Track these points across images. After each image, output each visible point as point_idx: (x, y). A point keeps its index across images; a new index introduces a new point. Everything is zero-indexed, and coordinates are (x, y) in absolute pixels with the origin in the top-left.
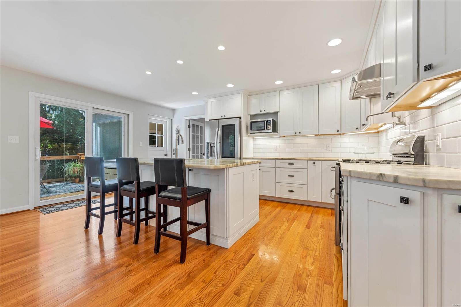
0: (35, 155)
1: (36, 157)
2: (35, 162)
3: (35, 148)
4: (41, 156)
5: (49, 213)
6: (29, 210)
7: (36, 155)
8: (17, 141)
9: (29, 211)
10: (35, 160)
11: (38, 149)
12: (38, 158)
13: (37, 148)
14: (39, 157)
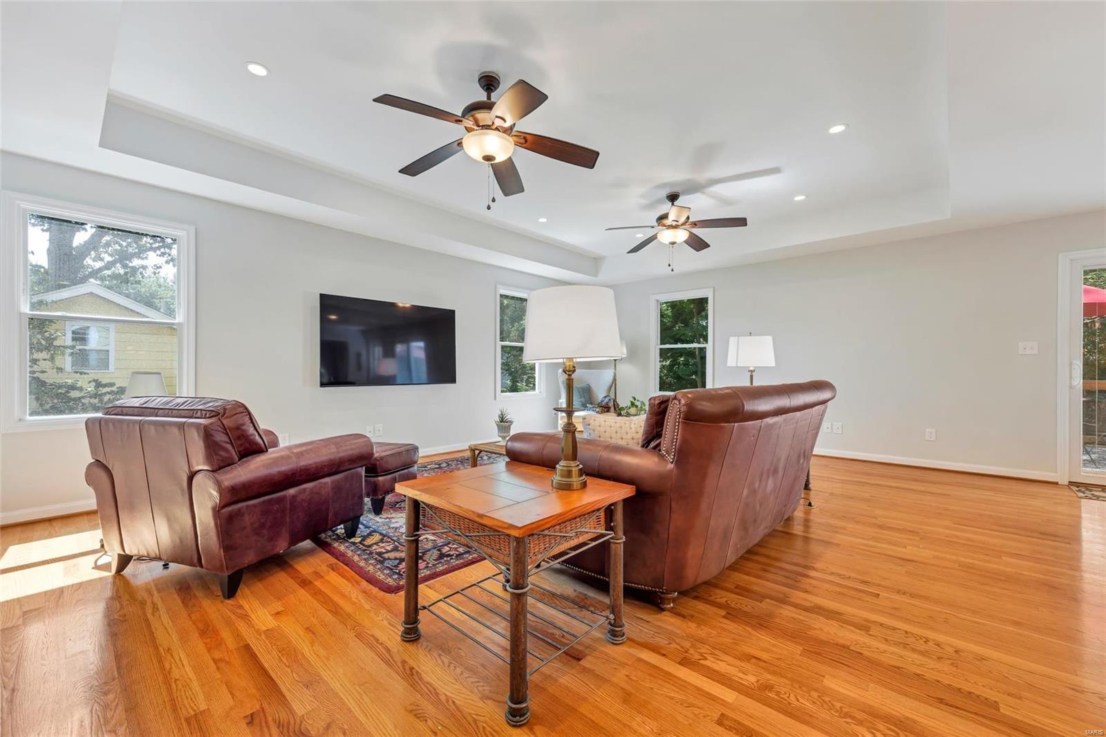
0: (1071, 377)
1: (1073, 382)
2: (1070, 391)
3: (1071, 364)
4: (1084, 379)
5: (1090, 498)
6: (1057, 483)
7: (1073, 376)
8: (1036, 352)
9: (1056, 486)
10: (1071, 387)
11: (1078, 365)
12: (1076, 383)
13: (1075, 362)
14: (1078, 382)
